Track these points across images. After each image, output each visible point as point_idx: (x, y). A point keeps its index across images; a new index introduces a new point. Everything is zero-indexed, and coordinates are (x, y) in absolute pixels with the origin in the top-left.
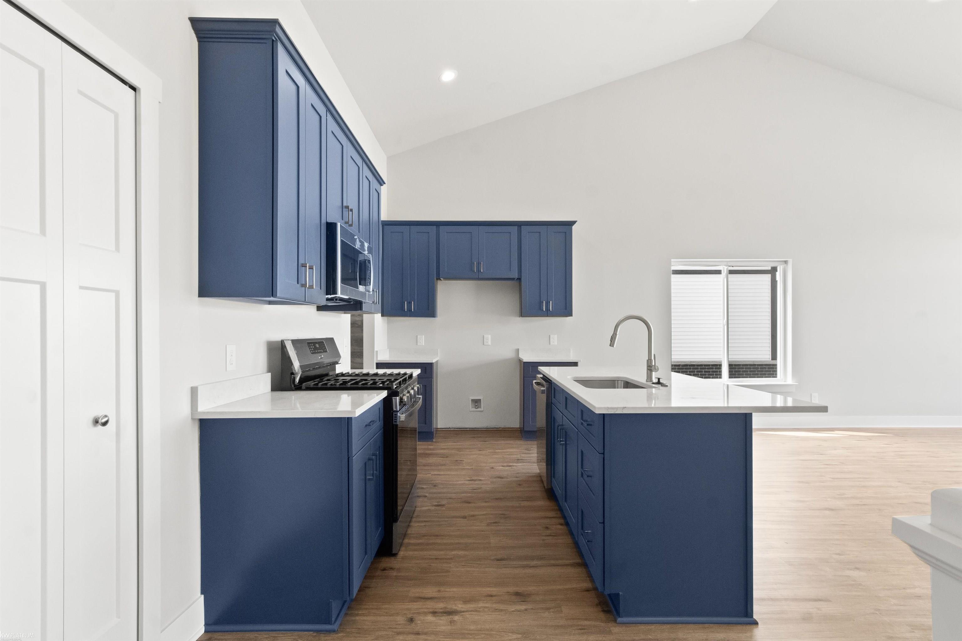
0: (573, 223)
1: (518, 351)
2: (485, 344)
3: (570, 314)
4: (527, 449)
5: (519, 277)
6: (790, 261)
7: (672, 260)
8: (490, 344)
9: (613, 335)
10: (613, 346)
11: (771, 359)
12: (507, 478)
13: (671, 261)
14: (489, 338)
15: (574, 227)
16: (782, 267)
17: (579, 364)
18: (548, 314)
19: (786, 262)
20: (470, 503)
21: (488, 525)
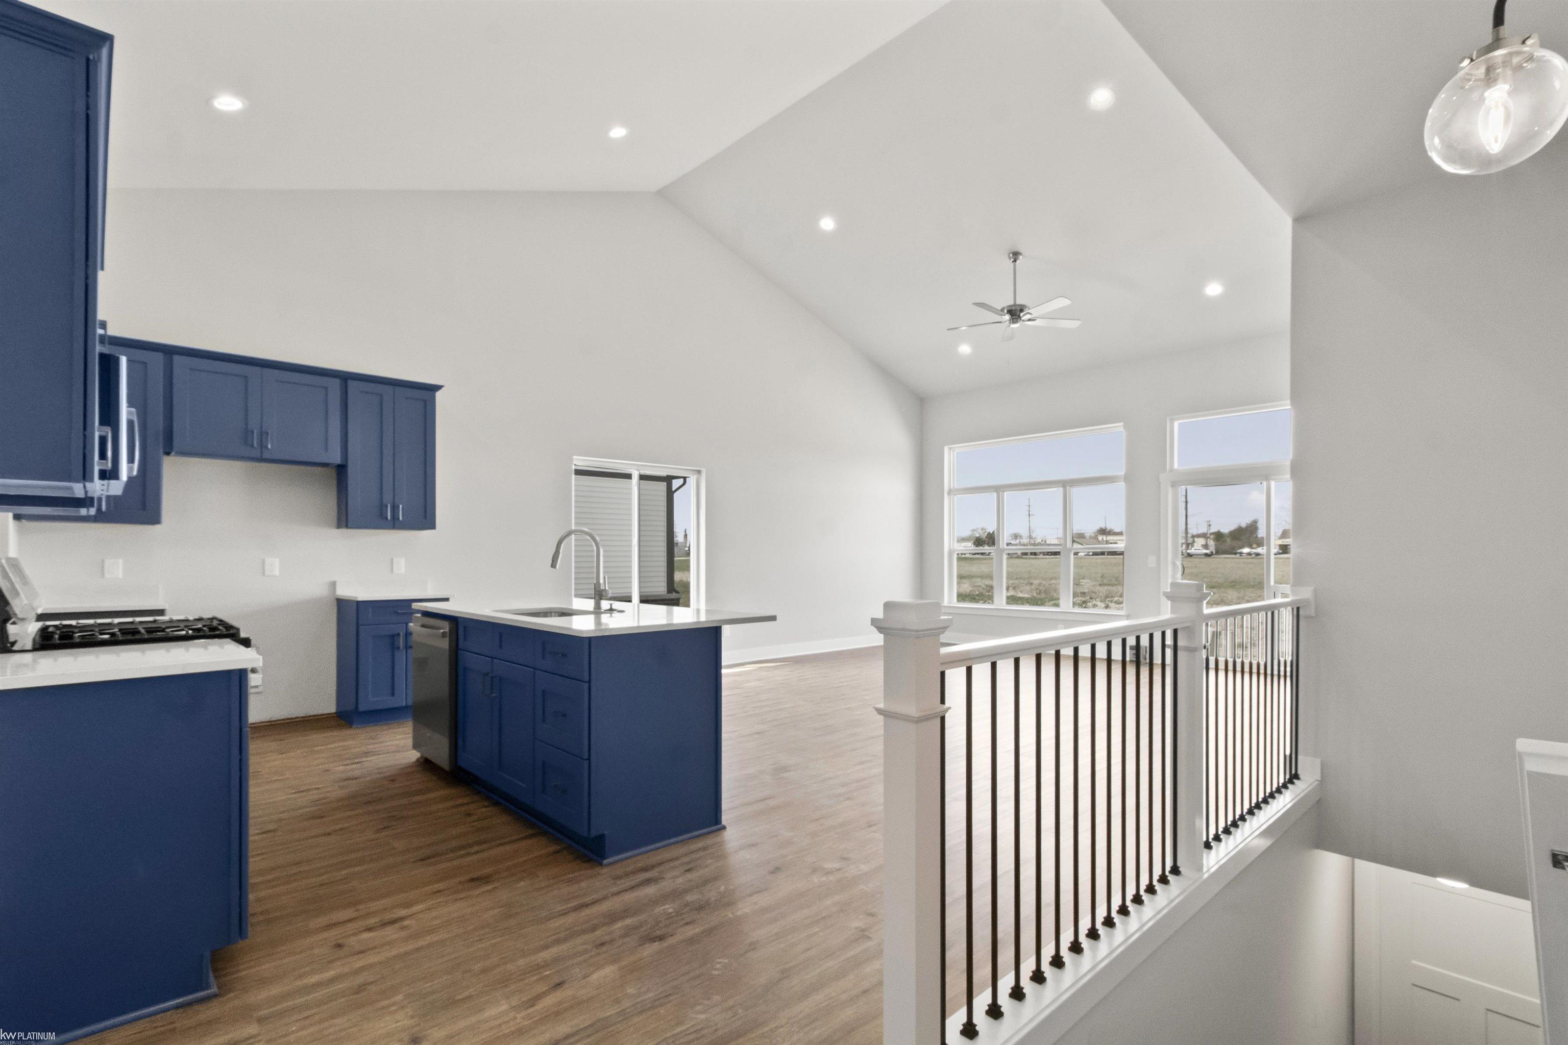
0: (439, 388)
1: (333, 585)
2: (267, 573)
3: (432, 526)
4: (372, 738)
5: (344, 463)
6: (704, 470)
7: (574, 457)
8: (277, 573)
9: (555, 553)
10: (555, 568)
11: (666, 592)
12: (365, 777)
13: (572, 458)
14: (274, 565)
15: (438, 394)
16: (695, 477)
17: (450, 599)
18: (395, 524)
19: (699, 472)
20: (322, 817)
21: (378, 831)
